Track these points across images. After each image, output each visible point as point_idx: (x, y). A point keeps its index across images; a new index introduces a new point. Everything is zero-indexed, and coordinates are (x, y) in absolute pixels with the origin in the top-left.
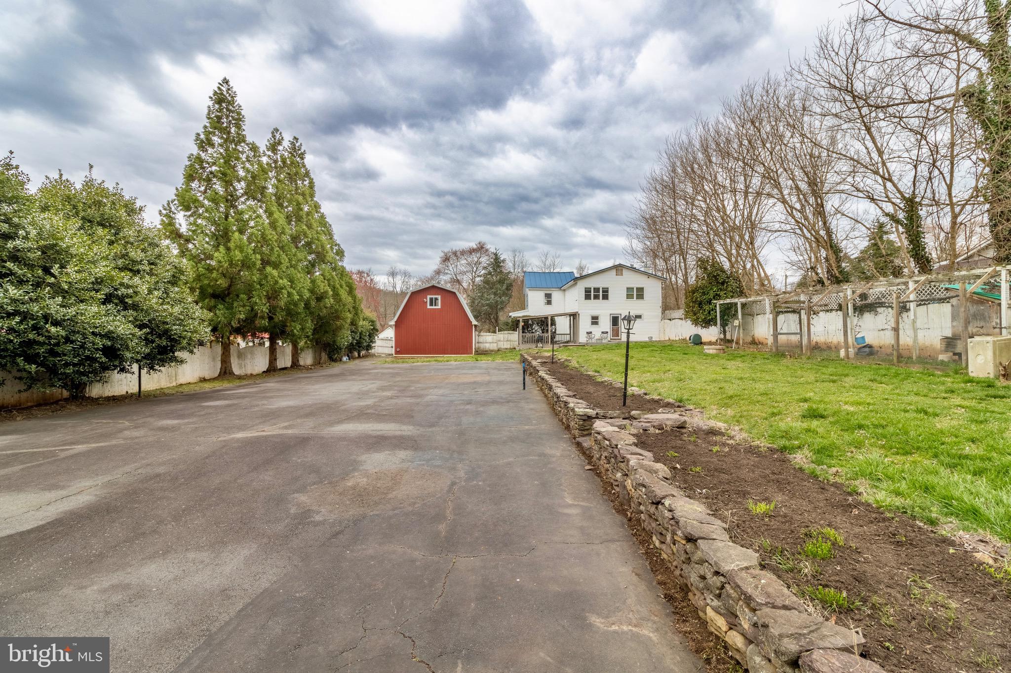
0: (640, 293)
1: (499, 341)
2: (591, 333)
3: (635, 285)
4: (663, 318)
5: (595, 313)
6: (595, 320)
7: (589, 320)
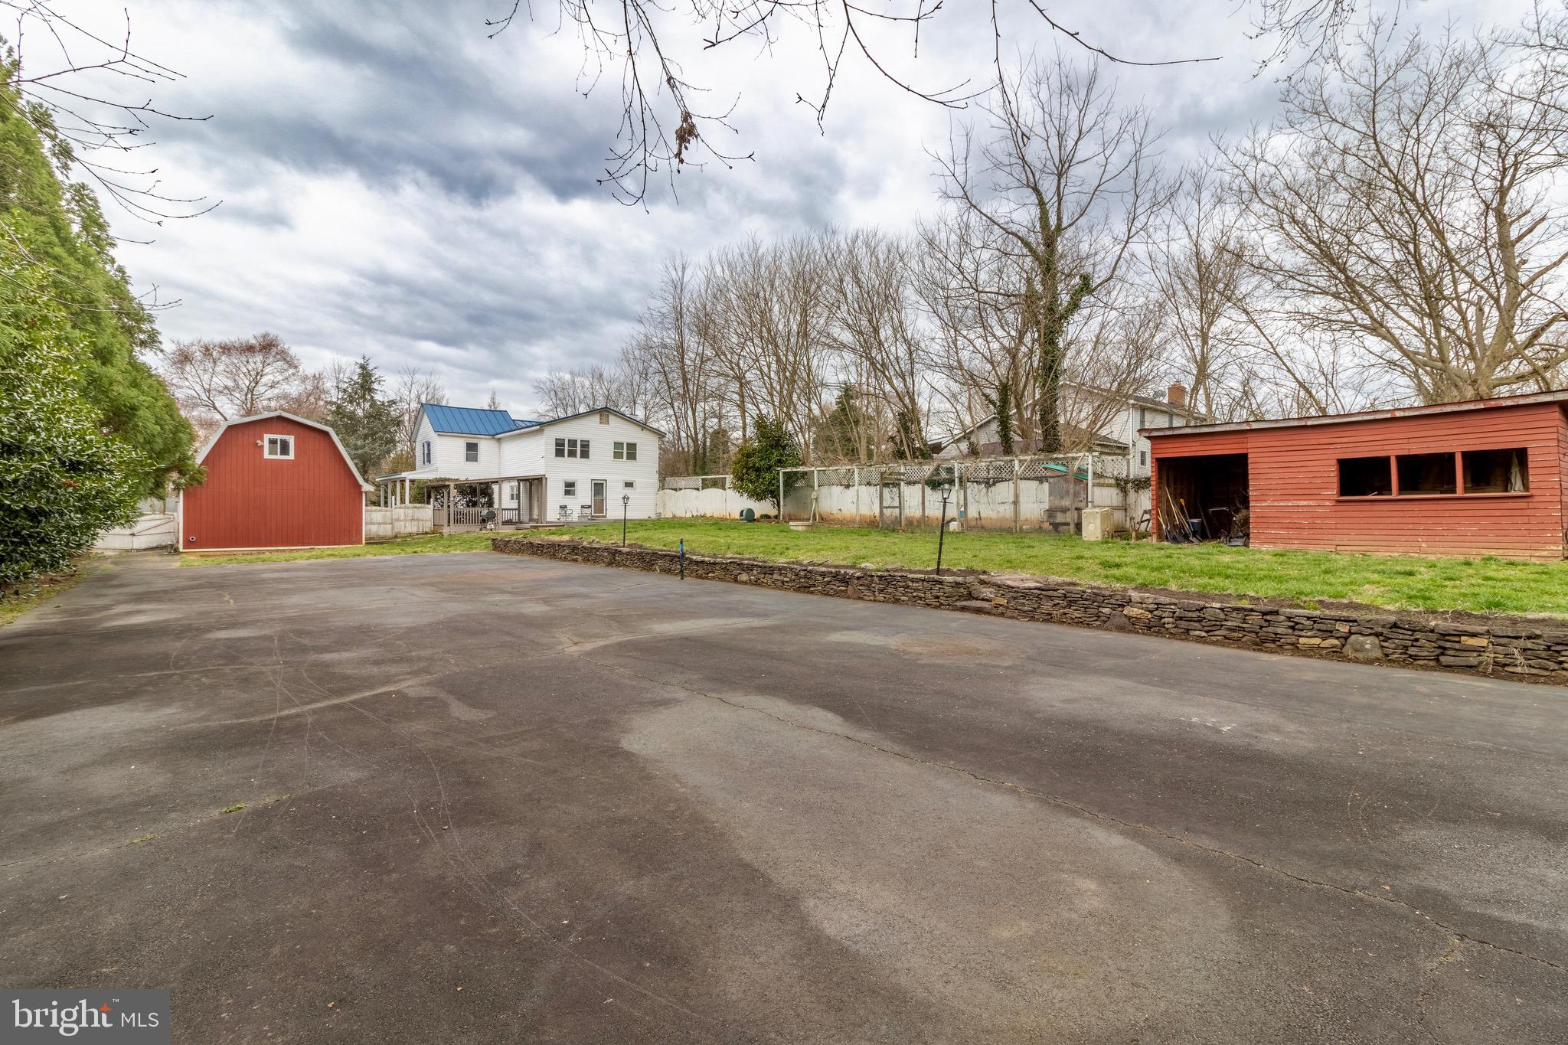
0: (631, 452)
1: (398, 520)
2: (566, 507)
3: (625, 440)
4: (662, 487)
5: (570, 478)
6: (570, 488)
7: (562, 488)
